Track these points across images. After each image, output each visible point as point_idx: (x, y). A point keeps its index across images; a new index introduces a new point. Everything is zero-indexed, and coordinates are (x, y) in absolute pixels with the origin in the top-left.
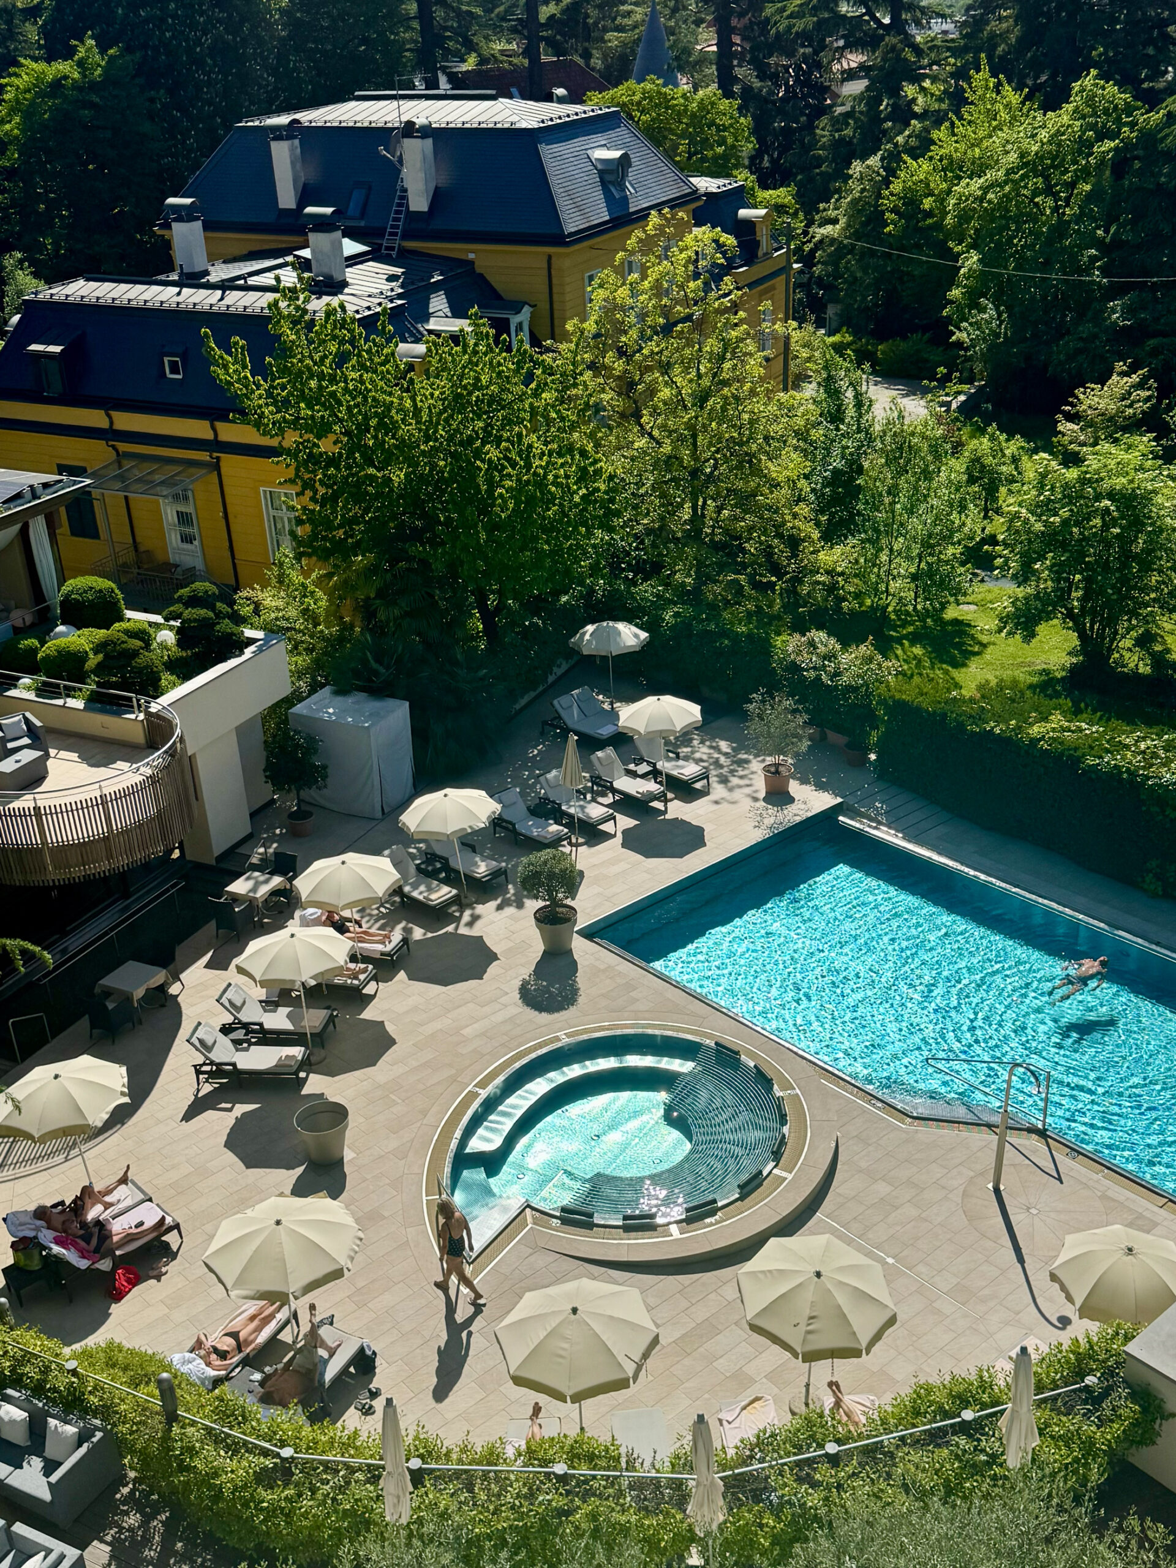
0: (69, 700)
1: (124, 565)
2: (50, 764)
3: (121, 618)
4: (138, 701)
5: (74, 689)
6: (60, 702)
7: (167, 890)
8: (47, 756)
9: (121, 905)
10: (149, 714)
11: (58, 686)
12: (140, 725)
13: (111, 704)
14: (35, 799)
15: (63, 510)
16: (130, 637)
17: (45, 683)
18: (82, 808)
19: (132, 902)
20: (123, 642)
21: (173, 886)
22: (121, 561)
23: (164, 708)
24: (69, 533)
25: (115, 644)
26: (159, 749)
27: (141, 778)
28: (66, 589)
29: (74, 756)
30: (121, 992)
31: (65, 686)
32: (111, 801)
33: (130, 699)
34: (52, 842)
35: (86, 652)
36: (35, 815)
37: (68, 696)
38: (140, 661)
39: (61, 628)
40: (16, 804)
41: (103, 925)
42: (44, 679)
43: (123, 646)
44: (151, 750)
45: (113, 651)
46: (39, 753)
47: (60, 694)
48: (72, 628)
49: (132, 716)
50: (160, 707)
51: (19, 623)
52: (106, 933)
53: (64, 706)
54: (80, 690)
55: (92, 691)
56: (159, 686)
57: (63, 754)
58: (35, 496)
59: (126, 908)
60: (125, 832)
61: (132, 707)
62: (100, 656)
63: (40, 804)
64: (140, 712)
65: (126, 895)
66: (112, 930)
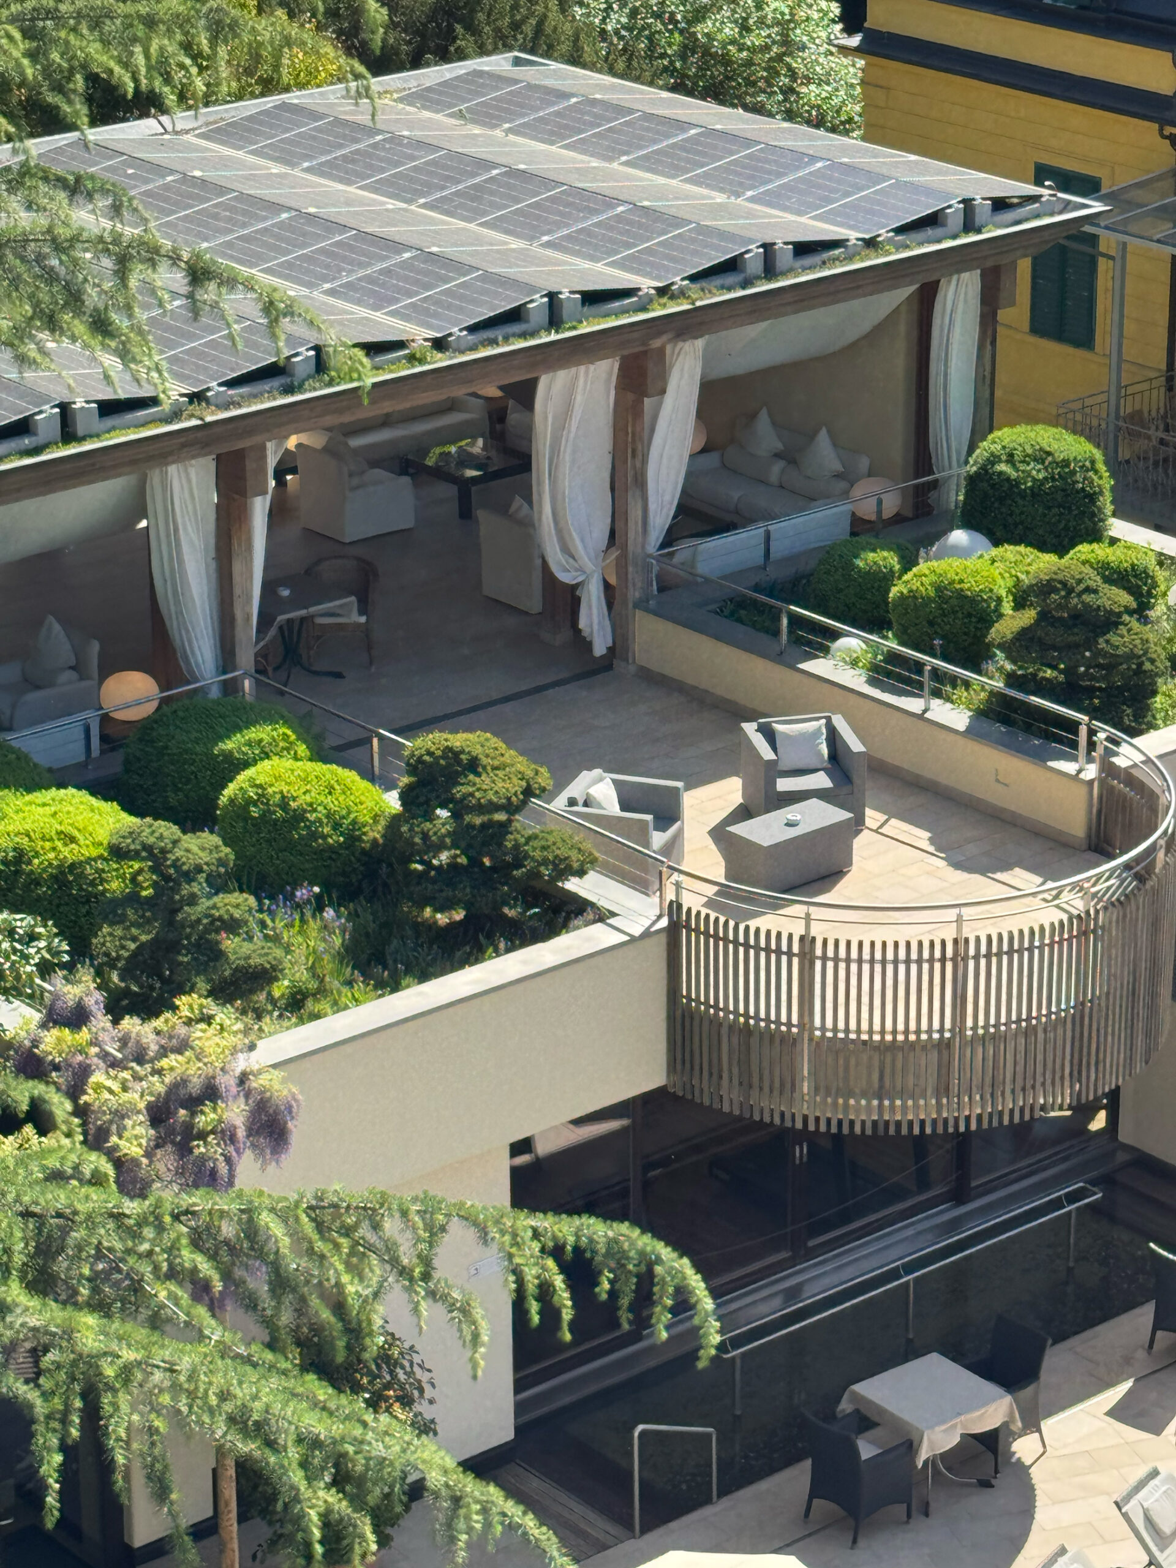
0: (936, 703)
1: (1136, 417)
2: (863, 845)
3: (1095, 535)
4: (1092, 732)
5: (954, 681)
6: (914, 705)
7: (1057, 1204)
8: (857, 824)
9: (946, 1213)
10: (1108, 770)
11: (919, 667)
12: (1083, 791)
13: (1028, 729)
14: (808, 918)
15: (1024, 266)
16: (1107, 580)
17: (893, 657)
18: (908, 962)
19: (970, 1215)
20: (1088, 590)
21: (1072, 1198)
22: (1127, 408)
23: (1148, 761)
24: (1026, 325)
25: (1070, 591)
26: (1111, 857)
27: (1056, 916)
28: (988, 446)
29: (921, 837)
30: (897, 1425)
31: (935, 671)
32: (977, 957)
33: (1072, 726)
34: (823, 1028)
35: (999, 600)
36: (802, 955)
37: (937, 694)
38: (1119, 641)
39: (959, 537)
40: (766, 922)
41: (894, 1253)
42: (893, 645)
43: (1088, 598)
44: (1094, 856)
45: (1060, 607)
46: (841, 815)
47: (920, 685)
48: (981, 539)
49: (1069, 767)
50: (1138, 758)
51: (867, 510)
52: (894, 1274)
53: (921, 717)
54: (967, 684)
55: (992, 694)
56: (1148, 708)
57: (897, 827)
58: (969, 226)
59: (953, 1226)
60: (993, 1039)
61: (1074, 745)
62: (1028, 616)
63: (817, 930)
64: (1090, 760)
65: (959, 1195)
66: (909, 1268)
